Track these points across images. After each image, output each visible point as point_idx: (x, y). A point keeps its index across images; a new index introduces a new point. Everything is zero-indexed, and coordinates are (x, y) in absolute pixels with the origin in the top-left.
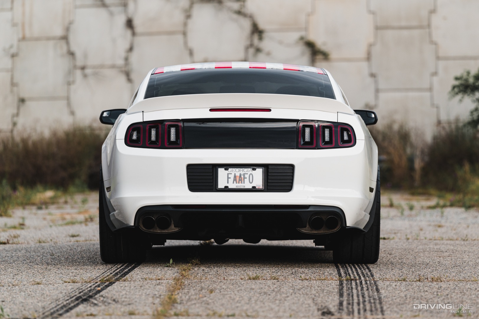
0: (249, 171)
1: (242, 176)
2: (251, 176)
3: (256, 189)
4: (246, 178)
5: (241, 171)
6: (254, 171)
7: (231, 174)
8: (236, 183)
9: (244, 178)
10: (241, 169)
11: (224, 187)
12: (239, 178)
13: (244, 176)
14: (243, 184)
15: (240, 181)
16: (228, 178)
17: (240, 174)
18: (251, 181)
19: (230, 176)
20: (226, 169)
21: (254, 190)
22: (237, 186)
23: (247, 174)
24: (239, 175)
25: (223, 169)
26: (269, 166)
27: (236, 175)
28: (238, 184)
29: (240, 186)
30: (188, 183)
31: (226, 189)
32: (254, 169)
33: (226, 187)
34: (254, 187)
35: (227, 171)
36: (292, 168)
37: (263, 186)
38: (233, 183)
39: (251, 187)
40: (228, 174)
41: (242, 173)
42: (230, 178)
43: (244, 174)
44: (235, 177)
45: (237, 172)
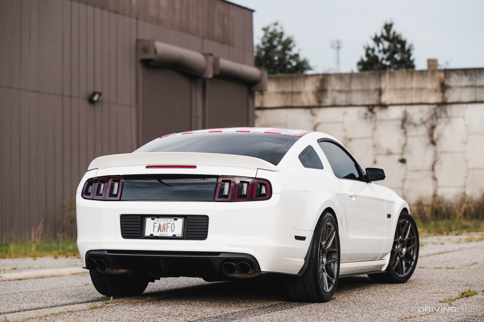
0: (171, 221)
1: (166, 226)
2: (173, 225)
3: (176, 237)
4: (169, 227)
5: (165, 221)
6: (175, 221)
7: (157, 223)
8: (160, 231)
9: (167, 227)
10: (165, 219)
11: (149, 235)
12: (163, 227)
13: (167, 225)
14: (166, 233)
15: (164, 230)
16: (154, 227)
17: (164, 223)
18: (173, 230)
19: (156, 225)
20: (153, 219)
21: (174, 238)
22: (160, 234)
23: (170, 223)
24: (163, 225)
25: (150, 219)
26: (188, 217)
27: (161, 224)
28: (161, 233)
29: (164, 234)
30: (122, 230)
31: (151, 237)
32: (176, 220)
33: (152, 235)
34: (174, 235)
35: (153, 221)
36: (207, 219)
37: (182, 234)
38: (158, 231)
39: (172, 235)
40: (154, 223)
41: (166, 222)
42: (156, 227)
43: (167, 223)
44: (160, 226)
45: (162, 221)
